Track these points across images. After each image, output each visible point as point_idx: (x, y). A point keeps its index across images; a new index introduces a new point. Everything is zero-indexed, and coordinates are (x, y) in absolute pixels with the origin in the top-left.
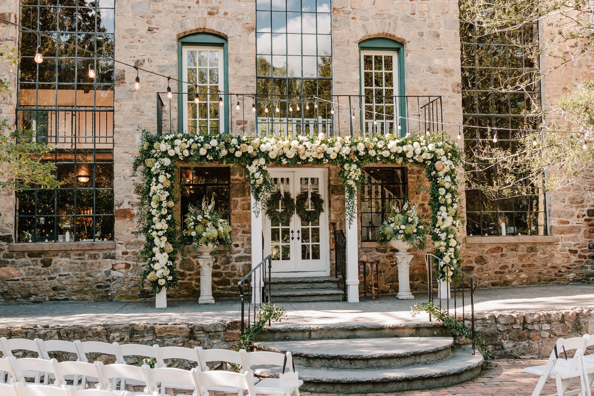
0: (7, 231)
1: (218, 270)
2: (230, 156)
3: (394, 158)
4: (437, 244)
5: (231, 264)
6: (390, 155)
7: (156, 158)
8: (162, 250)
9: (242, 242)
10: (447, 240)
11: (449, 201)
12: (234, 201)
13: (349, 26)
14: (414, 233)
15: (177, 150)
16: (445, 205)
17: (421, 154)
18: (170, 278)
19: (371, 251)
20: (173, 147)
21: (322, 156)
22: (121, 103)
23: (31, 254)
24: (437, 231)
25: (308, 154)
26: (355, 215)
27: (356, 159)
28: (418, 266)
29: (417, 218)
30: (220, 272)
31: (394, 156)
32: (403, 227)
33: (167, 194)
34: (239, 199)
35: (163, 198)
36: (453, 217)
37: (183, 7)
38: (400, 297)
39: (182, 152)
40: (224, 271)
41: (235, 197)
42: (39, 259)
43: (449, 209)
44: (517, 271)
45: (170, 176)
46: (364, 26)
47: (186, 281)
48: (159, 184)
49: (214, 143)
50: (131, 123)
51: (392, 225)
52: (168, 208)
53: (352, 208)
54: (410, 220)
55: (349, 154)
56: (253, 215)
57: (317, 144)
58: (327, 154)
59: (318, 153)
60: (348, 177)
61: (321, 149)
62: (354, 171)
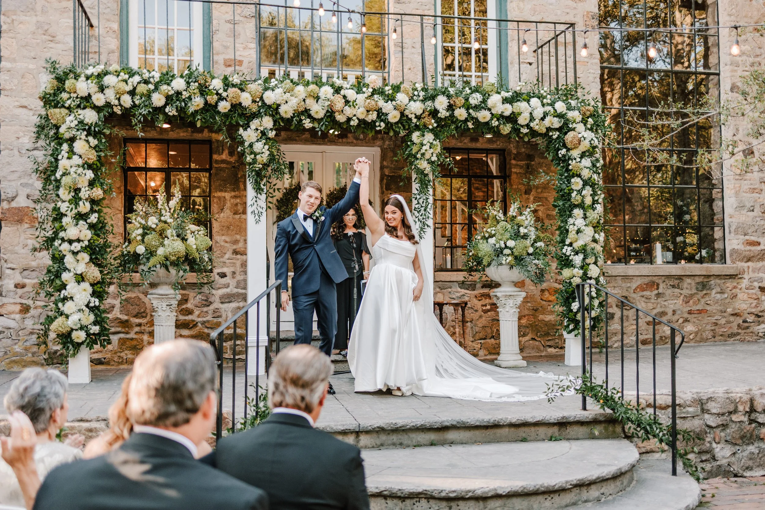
1: (190, 317)
2: (210, 110)
3: (497, 123)
4: (566, 273)
5: (212, 307)
6: (492, 119)
7: (69, 108)
8: (80, 278)
9: (232, 269)
10: (584, 267)
11: (588, 201)
12: (219, 198)
14: (529, 254)
15: (110, 96)
16: (581, 206)
17: (543, 119)
18: (96, 329)
19: (451, 288)
20: (102, 89)
21: (373, 116)
22: (14, 17)
24: (567, 250)
25: (349, 111)
26: (430, 222)
27: (433, 123)
28: (526, 312)
29: (533, 229)
30: (193, 321)
31: (498, 120)
32: (511, 243)
33: (90, 175)
34: (227, 195)
35: (83, 183)
36: (594, 227)
38: (504, 364)
39: (119, 99)
40: (200, 319)
41: (221, 191)
43: (588, 214)
44: (681, 321)
45: (96, 142)
47: (132, 335)
48: (75, 157)
49: (179, 84)
50: (33, 54)
51: (492, 241)
52: (93, 202)
53: (425, 210)
54: (522, 230)
55: (421, 114)
56: (250, 219)
57: (366, 95)
58: (383, 114)
59: (368, 111)
60: (419, 156)
61: (373, 103)
62: (429, 144)
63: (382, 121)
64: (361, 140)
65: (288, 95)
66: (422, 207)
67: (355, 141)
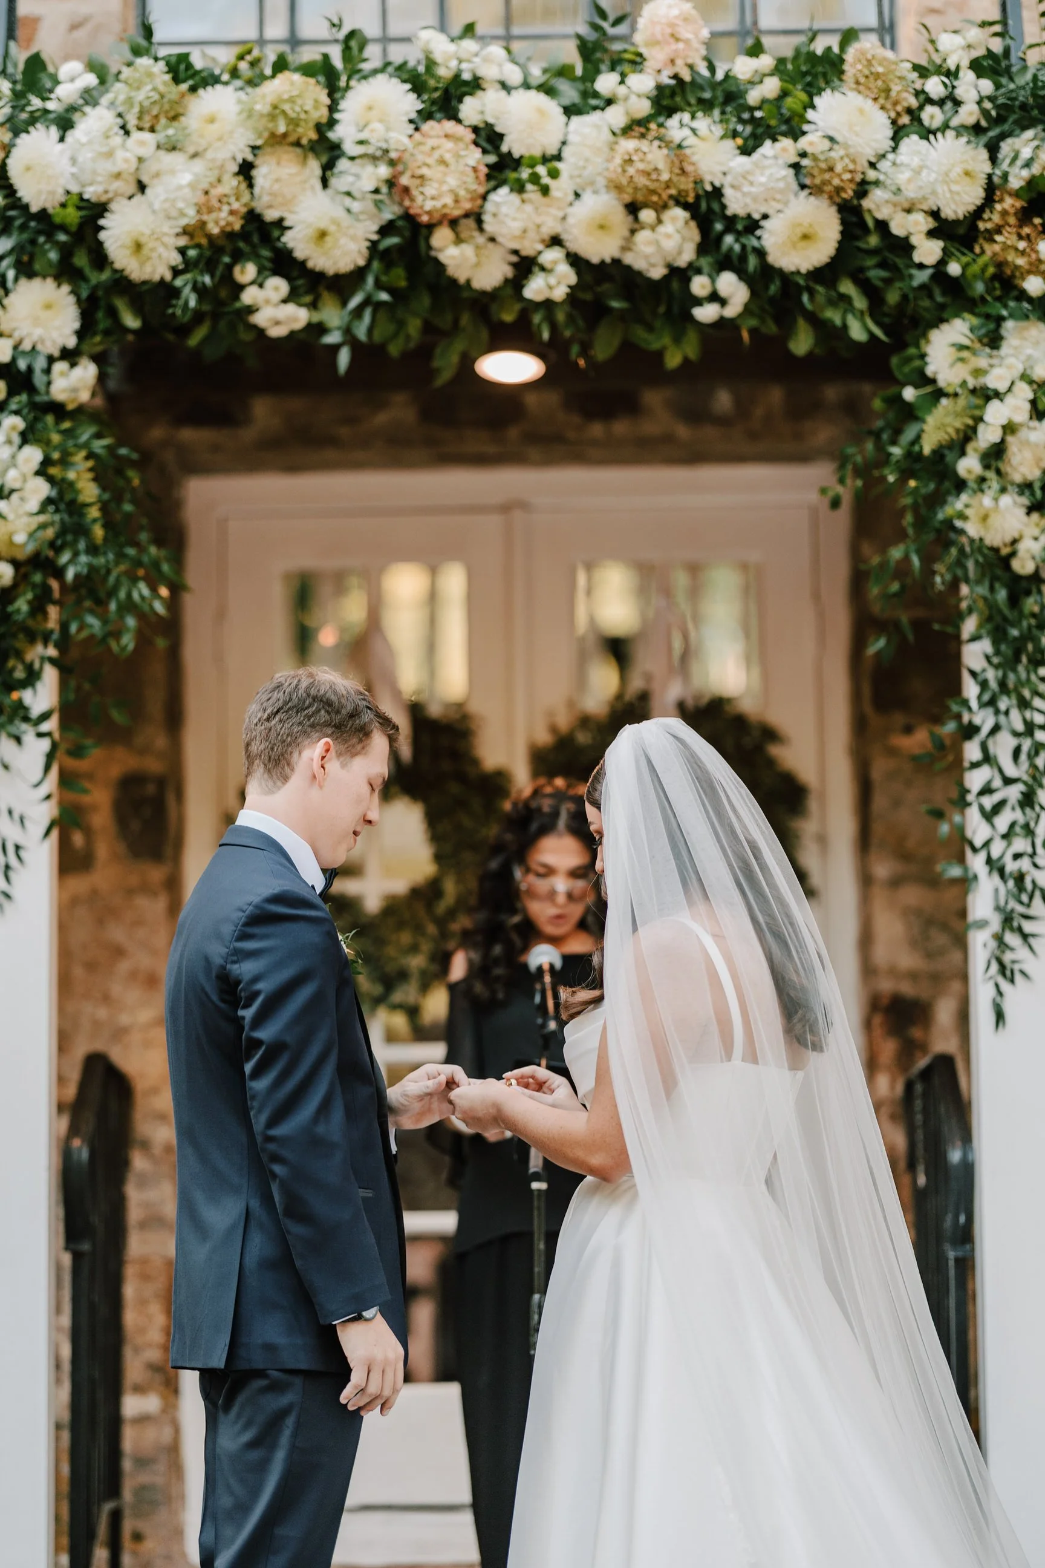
55: (978, 213)
57: (616, 117)
58: (731, 222)
59: (633, 209)
60: (969, 465)
61: (656, 156)
62: (1025, 392)
63: (725, 263)
64: (723, 422)
65: (143, 142)
66: (1008, 781)
67: (683, 431)
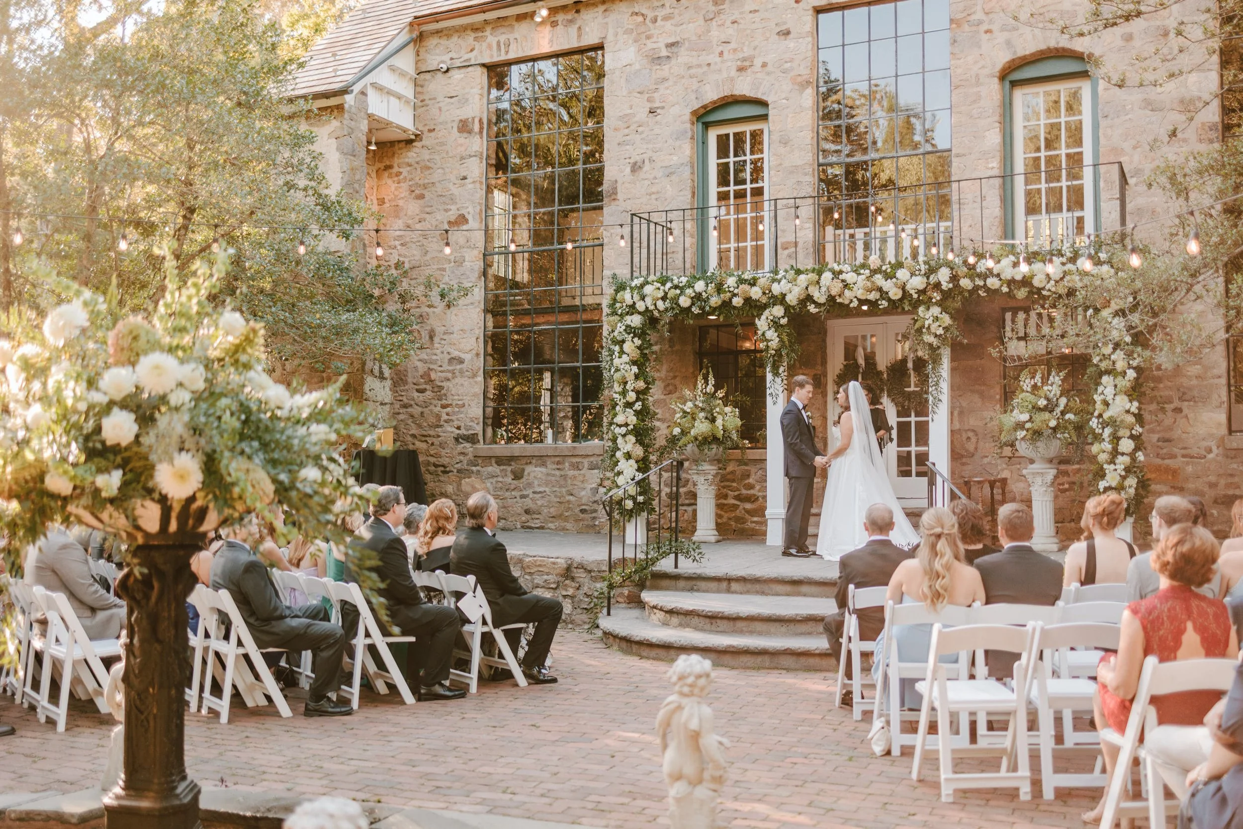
0: (471, 428)
2: (726, 305)
3: (1009, 289)
4: (1096, 448)
6: (1002, 285)
7: (621, 315)
8: (628, 456)
10: (1114, 441)
11: (1119, 366)
13: (980, 47)
15: (649, 302)
16: (1112, 372)
18: (640, 499)
20: (643, 298)
23: (501, 461)
24: (1094, 423)
25: (848, 294)
26: (943, 397)
27: (937, 296)
31: (1009, 286)
35: (630, 377)
36: (1126, 396)
37: (699, 66)
39: (655, 305)
42: (509, 469)
43: (1118, 382)
45: (640, 342)
46: (1008, 43)
48: (624, 356)
49: (700, 286)
52: (638, 392)
53: (937, 385)
55: (924, 289)
56: (769, 400)
57: (863, 277)
58: (884, 292)
59: (867, 291)
61: (871, 283)
63: (884, 299)
65: (792, 285)
